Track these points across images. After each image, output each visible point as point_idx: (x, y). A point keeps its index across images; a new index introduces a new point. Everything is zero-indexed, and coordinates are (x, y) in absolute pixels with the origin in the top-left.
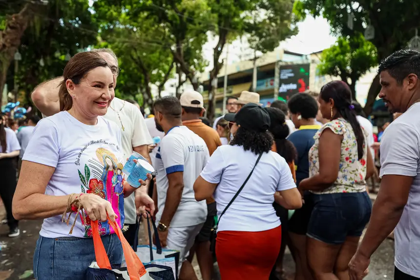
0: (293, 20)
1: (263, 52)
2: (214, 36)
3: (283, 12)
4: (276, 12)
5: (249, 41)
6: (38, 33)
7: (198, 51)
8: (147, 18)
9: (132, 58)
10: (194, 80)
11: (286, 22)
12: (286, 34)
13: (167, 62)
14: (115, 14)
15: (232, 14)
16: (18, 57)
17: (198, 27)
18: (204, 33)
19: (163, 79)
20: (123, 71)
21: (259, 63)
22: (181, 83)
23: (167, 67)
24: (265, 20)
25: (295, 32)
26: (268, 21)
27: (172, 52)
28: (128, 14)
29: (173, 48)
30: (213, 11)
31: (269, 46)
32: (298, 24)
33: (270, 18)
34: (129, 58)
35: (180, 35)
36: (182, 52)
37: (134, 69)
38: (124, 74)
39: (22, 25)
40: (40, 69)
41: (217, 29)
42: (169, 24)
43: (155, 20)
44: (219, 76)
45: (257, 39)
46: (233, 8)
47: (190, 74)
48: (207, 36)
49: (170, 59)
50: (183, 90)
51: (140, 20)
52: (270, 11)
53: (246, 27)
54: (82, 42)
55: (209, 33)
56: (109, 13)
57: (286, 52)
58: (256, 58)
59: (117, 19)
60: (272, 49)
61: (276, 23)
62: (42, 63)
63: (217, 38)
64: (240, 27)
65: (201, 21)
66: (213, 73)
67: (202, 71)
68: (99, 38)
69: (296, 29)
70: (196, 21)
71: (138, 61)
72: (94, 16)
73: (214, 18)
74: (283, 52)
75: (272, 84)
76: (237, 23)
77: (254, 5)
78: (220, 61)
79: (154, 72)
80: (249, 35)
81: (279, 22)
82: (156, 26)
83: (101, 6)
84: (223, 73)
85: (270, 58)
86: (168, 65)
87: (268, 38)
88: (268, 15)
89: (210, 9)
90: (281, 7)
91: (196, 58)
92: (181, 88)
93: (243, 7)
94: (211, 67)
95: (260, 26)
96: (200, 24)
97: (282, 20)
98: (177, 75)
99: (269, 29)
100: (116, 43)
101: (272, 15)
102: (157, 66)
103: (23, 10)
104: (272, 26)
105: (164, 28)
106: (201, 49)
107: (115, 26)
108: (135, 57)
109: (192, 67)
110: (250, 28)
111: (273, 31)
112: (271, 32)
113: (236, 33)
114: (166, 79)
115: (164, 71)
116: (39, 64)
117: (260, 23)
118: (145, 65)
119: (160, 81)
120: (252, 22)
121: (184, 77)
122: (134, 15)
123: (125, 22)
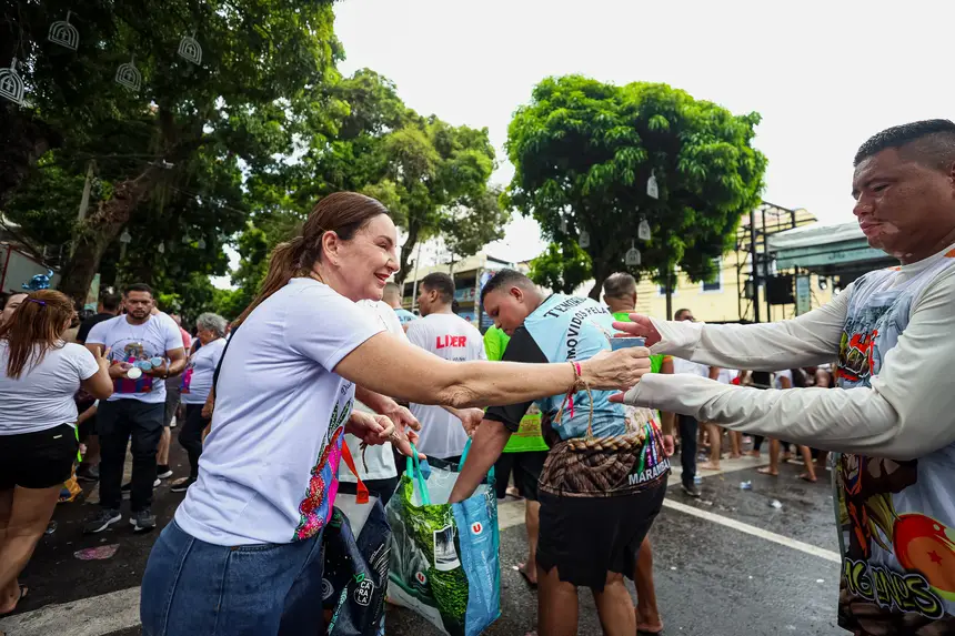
0: (498, 222)
1: (462, 256)
3: (488, 212)
4: (479, 210)
5: (447, 242)
6: (160, 210)
11: (491, 222)
12: (488, 236)
14: (275, 195)
15: (426, 207)
16: (126, 238)
21: (456, 269)
24: (465, 219)
25: (500, 236)
26: (469, 220)
28: (292, 196)
30: (402, 201)
31: (471, 249)
32: (503, 226)
33: (471, 217)
39: (134, 195)
40: (156, 257)
41: (407, 224)
44: (406, 281)
45: (456, 240)
46: (428, 200)
51: (308, 205)
52: (471, 209)
53: (443, 224)
54: (226, 226)
56: (267, 193)
57: (489, 259)
58: (454, 262)
59: (277, 201)
60: (473, 253)
61: (479, 223)
62: (161, 249)
63: (407, 235)
64: (435, 223)
68: (250, 223)
69: (502, 231)
72: (247, 195)
73: (404, 210)
74: (485, 258)
75: (472, 295)
76: (432, 219)
77: (453, 200)
78: (409, 262)
80: (446, 234)
81: (482, 222)
83: (258, 184)
84: (411, 277)
85: (469, 263)
87: (469, 240)
88: (470, 213)
89: (399, 198)
90: (485, 206)
93: (440, 201)
95: (460, 224)
97: (486, 220)
99: (469, 230)
101: (474, 214)
103: (142, 176)
104: (474, 226)
107: (273, 210)
110: (450, 227)
111: (475, 232)
112: (472, 233)
113: (430, 230)
116: (156, 250)
117: (460, 221)
120: (450, 219)
122: (301, 199)
123: (287, 207)
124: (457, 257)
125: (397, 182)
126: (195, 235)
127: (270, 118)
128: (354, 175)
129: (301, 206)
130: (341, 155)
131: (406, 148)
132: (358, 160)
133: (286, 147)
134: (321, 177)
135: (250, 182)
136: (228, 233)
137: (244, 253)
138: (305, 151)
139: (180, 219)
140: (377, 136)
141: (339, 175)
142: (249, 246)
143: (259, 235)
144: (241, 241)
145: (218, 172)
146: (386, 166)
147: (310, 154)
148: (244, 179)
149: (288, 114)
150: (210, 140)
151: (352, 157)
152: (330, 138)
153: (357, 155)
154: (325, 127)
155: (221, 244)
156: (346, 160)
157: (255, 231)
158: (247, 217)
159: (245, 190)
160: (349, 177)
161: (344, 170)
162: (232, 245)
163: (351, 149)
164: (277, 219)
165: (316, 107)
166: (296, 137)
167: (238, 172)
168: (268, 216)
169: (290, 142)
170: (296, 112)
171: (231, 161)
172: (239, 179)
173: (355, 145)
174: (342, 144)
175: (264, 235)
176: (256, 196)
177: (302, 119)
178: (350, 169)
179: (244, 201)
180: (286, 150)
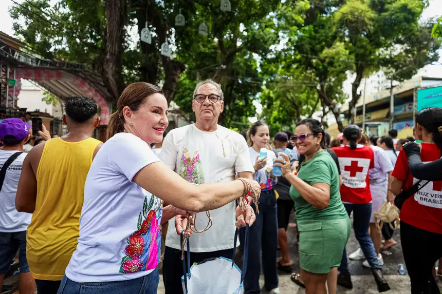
0: (432, 49)
1: (400, 81)
2: (352, 74)
3: (421, 43)
4: (412, 44)
5: (386, 73)
7: (339, 88)
8: (297, 68)
9: (287, 98)
10: (336, 110)
11: (424, 51)
12: (422, 62)
13: (313, 99)
14: (274, 69)
15: (368, 52)
17: (338, 68)
18: (344, 72)
19: (310, 112)
20: (281, 109)
21: (395, 91)
22: (325, 114)
23: (314, 103)
24: (401, 53)
25: (435, 58)
26: (404, 54)
27: (318, 90)
28: (283, 68)
29: (318, 87)
30: (350, 53)
31: (407, 75)
32: (437, 51)
33: (406, 51)
34: (285, 99)
35: (323, 77)
36: (325, 90)
37: (289, 106)
38: (282, 111)
41: (355, 67)
42: (314, 70)
43: (303, 68)
44: (357, 105)
45: (394, 71)
46: (369, 47)
47: (332, 106)
48: (346, 75)
49: (316, 96)
50: (327, 119)
51: (292, 70)
52: (406, 45)
53: (382, 62)
54: (253, 91)
55: (348, 72)
56: (270, 69)
57: (424, 79)
58: (392, 87)
59: (275, 72)
60: (409, 78)
61: (413, 54)
63: (355, 75)
64: (376, 63)
65: (340, 64)
66: (352, 104)
67: (342, 103)
68: (264, 87)
69: (436, 55)
70: (336, 64)
71: (291, 100)
72: (260, 73)
73: (352, 59)
74: (421, 79)
75: (410, 109)
76: (373, 60)
77: (389, 42)
78: (358, 93)
79: (305, 107)
80: (385, 69)
81: (416, 52)
82: (305, 73)
83: (265, 65)
84: (360, 103)
85: (407, 85)
86: (315, 101)
87: (405, 68)
88: (404, 48)
89: (347, 52)
90: (417, 39)
91: (337, 93)
92: (325, 117)
93: (379, 45)
94: (350, 99)
95: (396, 59)
96: (340, 66)
97: (419, 50)
98: (321, 108)
99: (405, 61)
100: (276, 89)
101: (408, 48)
102: (306, 103)
103: (216, 75)
104: (409, 57)
105: (311, 74)
106: (341, 86)
107: (275, 77)
108: (289, 97)
109: (334, 101)
110: (386, 62)
111: (410, 61)
112: (408, 62)
113: (372, 68)
114: (313, 111)
115: (312, 105)
117: (395, 56)
118: (297, 103)
119: (309, 113)
120: (388, 57)
121: (327, 109)
122: (288, 67)
123: (282, 74)
124: (395, 83)
125: (345, 42)
126: (240, 99)
127: (266, 27)
128: (317, 44)
129: (288, 72)
130: (307, 35)
131: (350, 17)
132: (318, 35)
133: (276, 40)
134: (297, 52)
135: (261, 65)
136: (254, 95)
137: (263, 103)
138: (287, 39)
139: (233, 91)
140: (328, 15)
141: (307, 47)
142: (264, 100)
143: (269, 93)
144: (261, 97)
145: (245, 64)
146: (336, 33)
147: (290, 40)
148: (258, 65)
149: (275, 21)
150: (240, 49)
151: (313, 33)
152: (299, 26)
153: (316, 32)
154: (296, 21)
155: (252, 101)
156: (311, 37)
157: (267, 91)
158: (262, 84)
159: (259, 70)
160: (313, 46)
161: (310, 44)
162: (257, 100)
163: (312, 29)
164: (277, 82)
165: (290, 11)
166: (280, 34)
167: (255, 61)
168: (272, 81)
169: (278, 37)
170: (279, 19)
171: (251, 56)
172: (256, 65)
173: (315, 26)
174: (307, 28)
175: (271, 92)
176: (265, 72)
177: (283, 22)
178: (314, 42)
179: (260, 76)
180: (277, 42)
